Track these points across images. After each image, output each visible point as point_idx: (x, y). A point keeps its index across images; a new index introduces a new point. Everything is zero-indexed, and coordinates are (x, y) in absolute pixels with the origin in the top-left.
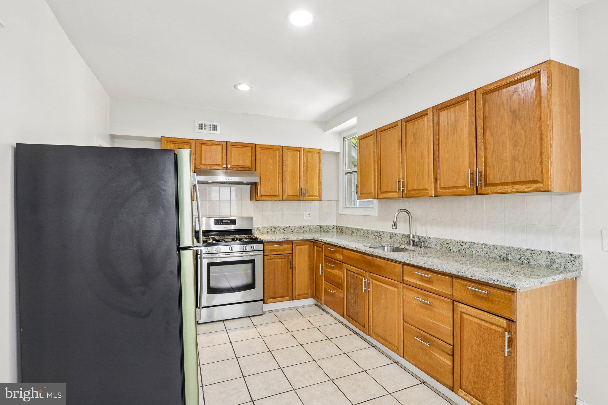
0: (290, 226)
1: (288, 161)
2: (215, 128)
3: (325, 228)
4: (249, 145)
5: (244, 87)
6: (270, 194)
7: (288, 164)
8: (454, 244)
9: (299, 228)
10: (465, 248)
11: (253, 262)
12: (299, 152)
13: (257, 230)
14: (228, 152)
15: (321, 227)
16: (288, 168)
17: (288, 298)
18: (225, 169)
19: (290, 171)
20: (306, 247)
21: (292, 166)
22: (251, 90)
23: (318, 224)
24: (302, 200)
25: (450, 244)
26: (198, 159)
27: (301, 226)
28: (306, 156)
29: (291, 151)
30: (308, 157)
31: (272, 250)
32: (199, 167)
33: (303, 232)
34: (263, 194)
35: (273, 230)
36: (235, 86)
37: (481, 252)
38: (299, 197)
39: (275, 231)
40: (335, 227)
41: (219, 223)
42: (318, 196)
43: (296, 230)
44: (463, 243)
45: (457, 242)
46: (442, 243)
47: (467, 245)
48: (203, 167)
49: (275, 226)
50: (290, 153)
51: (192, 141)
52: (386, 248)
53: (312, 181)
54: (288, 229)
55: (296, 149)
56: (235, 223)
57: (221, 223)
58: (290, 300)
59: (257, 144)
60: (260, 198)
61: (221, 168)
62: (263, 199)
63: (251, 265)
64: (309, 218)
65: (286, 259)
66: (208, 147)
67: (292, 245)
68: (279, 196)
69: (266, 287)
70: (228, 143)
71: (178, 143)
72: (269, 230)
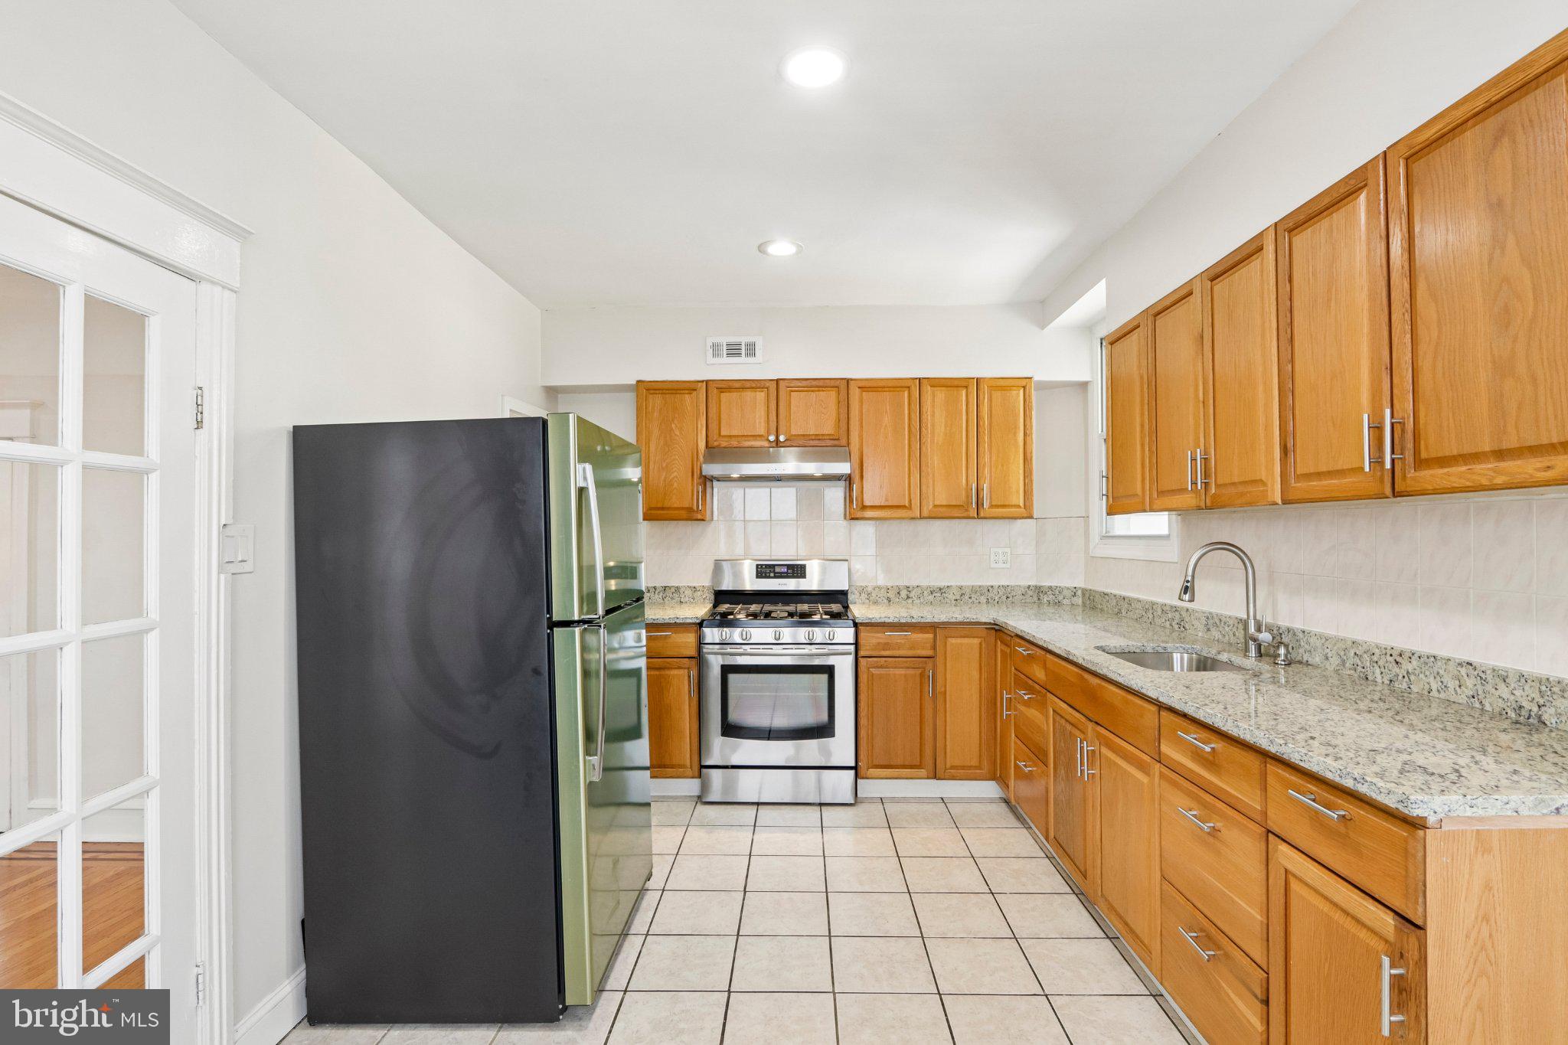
0: (949, 584)
1: (933, 415)
2: (751, 350)
3: (1050, 592)
4: (832, 383)
5: (782, 249)
6: (887, 504)
7: (933, 425)
8: (1375, 659)
9: (975, 590)
10: (1408, 672)
11: (830, 670)
12: (964, 392)
13: (863, 595)
14: (781, 403)
15: (1039, 590)
16: (933, 433)
17: (923, 772)
18: (774, 444)
19: (940, 443)
20: (976, 641)
21: (945, 427)
22: (797, 253)
23: (1032, 583)
24: (974, 517)
25: (1365, 656)
26: (713, 426)
27: (980, 587)
28: (984, 398)
29: (944, 388)
30: (990, 400)
31: (879, 643)
32: (716, 444)
33: (988, 602)
34: (867, 503)
35: (904, 593)
36: (761, 248)
37: (1458, 688)
38: (967, 510)
39: (908, 597)
40: (1079, 593)
41: (766, 573)
42: (1022, 504)
43: (967, 597)
44: (1401, 655)
45: (1388, 652)
46: (1342, 653)
47: (1415, 662)
48: (724, 444)
49: (908, 585)
50: (941, 394)
51: (700, 384)
52: (1176, 657)
53: (1002, 466)
54: (945, 592)
55: (956, 383)
56: (803, 576)
57: (772, 575)
58: (928, 778)
59: (852, 380)
60: (859, 514)
61: (766, 444)
62: (867, 516)
63: (824, 677)
64: (1004, 566)
65: (919, 672)
66: (735, 395)
67: (935, 636)
68: (910, 508)
69: (863, 738)
70: (781, 382)
71: (670, 392)
72: (891, 595)
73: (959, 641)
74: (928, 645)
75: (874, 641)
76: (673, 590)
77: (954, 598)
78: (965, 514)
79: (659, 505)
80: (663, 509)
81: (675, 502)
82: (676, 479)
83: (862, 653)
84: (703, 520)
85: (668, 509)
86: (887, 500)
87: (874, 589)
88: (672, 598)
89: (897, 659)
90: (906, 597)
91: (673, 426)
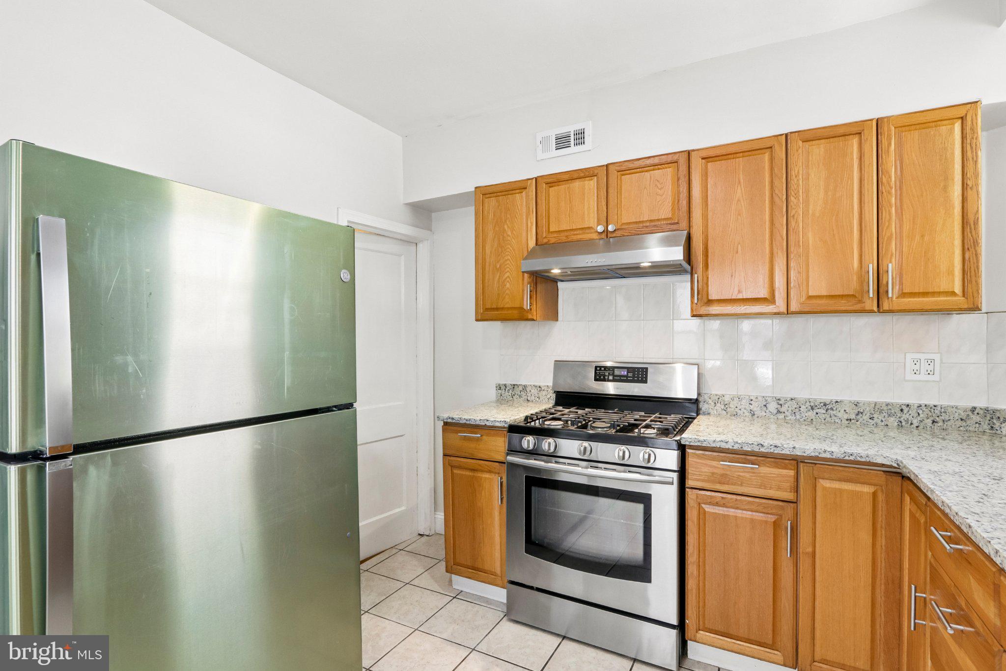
0: (839, 399)
1: (807, 179)
2: (580, 137)
4: (670, 159)
6: (740, 296)
7: (807, 192)
9: (877, 408)
11: (645, 499)
12: (856, 141)
13: (718, 405)
14: (611, 191)
15: (992, 416)
16: (807, 202)
18: (604, 236)
19: (817, 214)
20: (867, 489)
21: (826, 192)
23: (980, 404)
24: (872, 311)
26: (543, 222)
27: (887, 405)
28: (889, 144)
29: (823, 141)
30: (900, 145)
32: (545, 241)
33: (900, 425)
34: (714, 295)
35: (773, 407)
38: (861, 301)
39: (779, 412)
41: (605, 376)
42: (959, 292)
43: (866, 417)
48: (553, 241)
49: (778, 396)
50: (818, 150)
51: (529, 181)
53: (923, 236)
54: (832, 409)
55: (843, 131)
56: (644, 380)
57: (611, 378)
59: (694, 151)
60: (703, 310)
61: (595, 236)
62: (714, 312)
63: (640, 507)
64: (930, 378)
65: (772, 518)
66: (563, 187)
67: (797, 473)
68: (770, 300)
69: (692, 590)
70: (611, 167)
71: (503, 193)
72: (755, 407)
73: (836, 485)
74: (787, 485)
75: (706, 469)
76: (521, 388)
77: (846, 416)
78: (858, 307)
79: (495, 306)
80: (497, 309)
81: (507, 302)
82: (508, 279)
83: (689, 483)
84: (533, 320)
85: (502, 309)
86: (739, 292)
87: (733, 399)
88: (520, 396)
89: (739, 498)
90: (775, 411)
91: (506, 227)
